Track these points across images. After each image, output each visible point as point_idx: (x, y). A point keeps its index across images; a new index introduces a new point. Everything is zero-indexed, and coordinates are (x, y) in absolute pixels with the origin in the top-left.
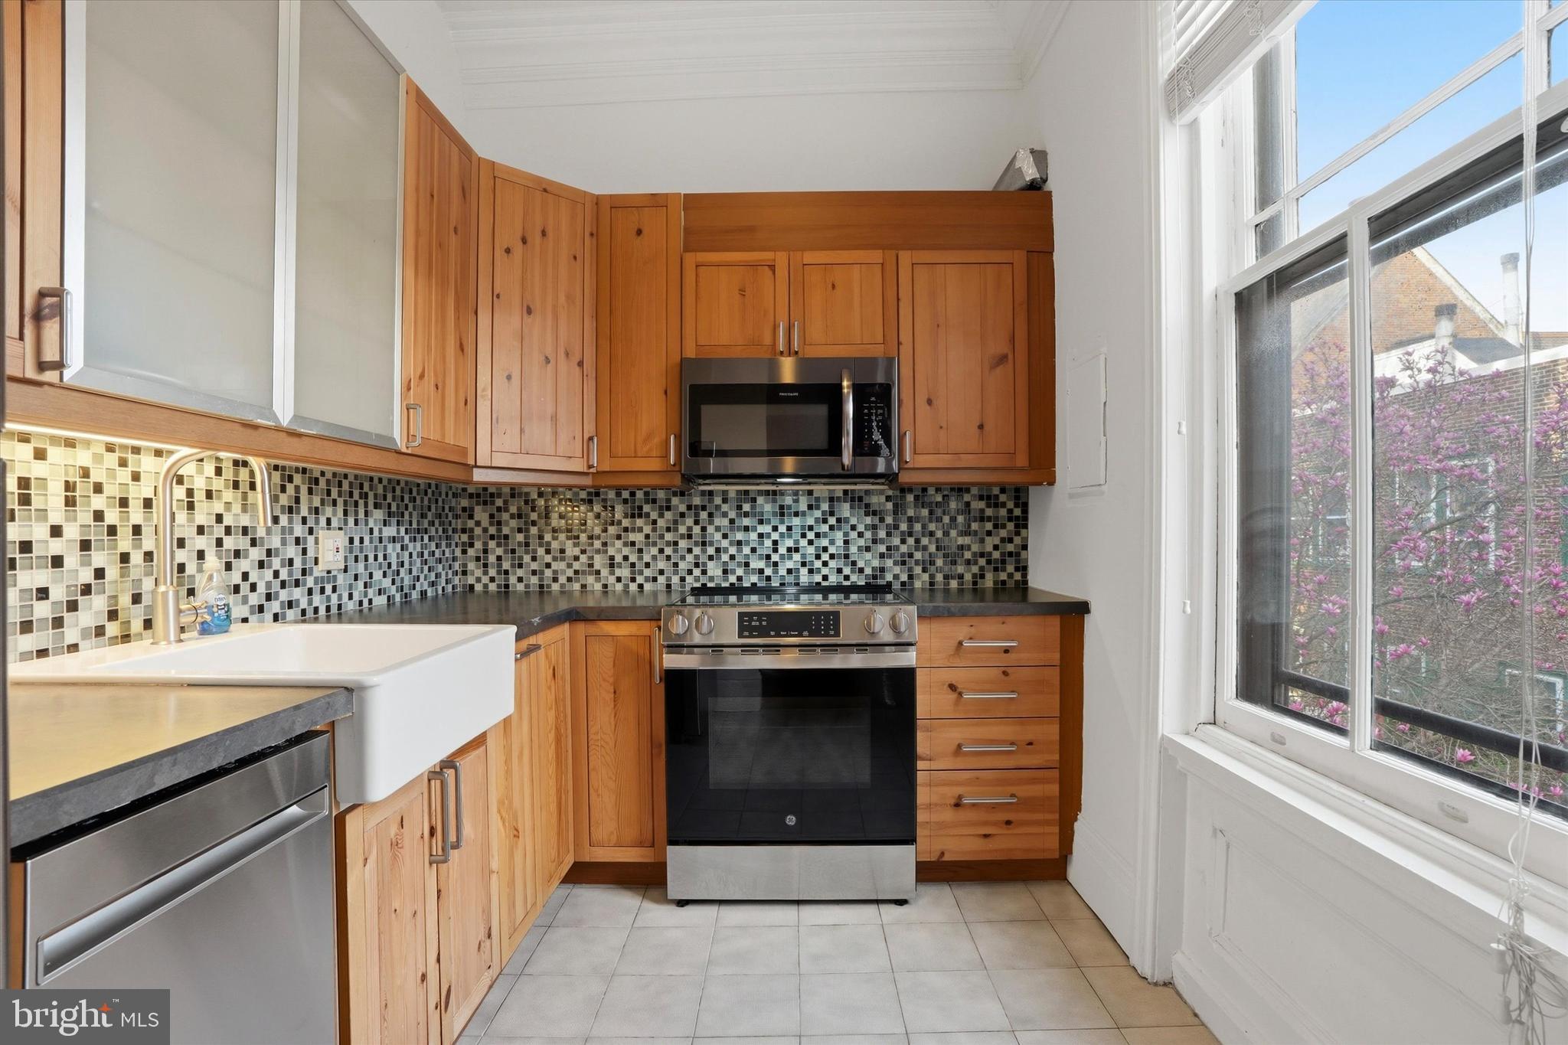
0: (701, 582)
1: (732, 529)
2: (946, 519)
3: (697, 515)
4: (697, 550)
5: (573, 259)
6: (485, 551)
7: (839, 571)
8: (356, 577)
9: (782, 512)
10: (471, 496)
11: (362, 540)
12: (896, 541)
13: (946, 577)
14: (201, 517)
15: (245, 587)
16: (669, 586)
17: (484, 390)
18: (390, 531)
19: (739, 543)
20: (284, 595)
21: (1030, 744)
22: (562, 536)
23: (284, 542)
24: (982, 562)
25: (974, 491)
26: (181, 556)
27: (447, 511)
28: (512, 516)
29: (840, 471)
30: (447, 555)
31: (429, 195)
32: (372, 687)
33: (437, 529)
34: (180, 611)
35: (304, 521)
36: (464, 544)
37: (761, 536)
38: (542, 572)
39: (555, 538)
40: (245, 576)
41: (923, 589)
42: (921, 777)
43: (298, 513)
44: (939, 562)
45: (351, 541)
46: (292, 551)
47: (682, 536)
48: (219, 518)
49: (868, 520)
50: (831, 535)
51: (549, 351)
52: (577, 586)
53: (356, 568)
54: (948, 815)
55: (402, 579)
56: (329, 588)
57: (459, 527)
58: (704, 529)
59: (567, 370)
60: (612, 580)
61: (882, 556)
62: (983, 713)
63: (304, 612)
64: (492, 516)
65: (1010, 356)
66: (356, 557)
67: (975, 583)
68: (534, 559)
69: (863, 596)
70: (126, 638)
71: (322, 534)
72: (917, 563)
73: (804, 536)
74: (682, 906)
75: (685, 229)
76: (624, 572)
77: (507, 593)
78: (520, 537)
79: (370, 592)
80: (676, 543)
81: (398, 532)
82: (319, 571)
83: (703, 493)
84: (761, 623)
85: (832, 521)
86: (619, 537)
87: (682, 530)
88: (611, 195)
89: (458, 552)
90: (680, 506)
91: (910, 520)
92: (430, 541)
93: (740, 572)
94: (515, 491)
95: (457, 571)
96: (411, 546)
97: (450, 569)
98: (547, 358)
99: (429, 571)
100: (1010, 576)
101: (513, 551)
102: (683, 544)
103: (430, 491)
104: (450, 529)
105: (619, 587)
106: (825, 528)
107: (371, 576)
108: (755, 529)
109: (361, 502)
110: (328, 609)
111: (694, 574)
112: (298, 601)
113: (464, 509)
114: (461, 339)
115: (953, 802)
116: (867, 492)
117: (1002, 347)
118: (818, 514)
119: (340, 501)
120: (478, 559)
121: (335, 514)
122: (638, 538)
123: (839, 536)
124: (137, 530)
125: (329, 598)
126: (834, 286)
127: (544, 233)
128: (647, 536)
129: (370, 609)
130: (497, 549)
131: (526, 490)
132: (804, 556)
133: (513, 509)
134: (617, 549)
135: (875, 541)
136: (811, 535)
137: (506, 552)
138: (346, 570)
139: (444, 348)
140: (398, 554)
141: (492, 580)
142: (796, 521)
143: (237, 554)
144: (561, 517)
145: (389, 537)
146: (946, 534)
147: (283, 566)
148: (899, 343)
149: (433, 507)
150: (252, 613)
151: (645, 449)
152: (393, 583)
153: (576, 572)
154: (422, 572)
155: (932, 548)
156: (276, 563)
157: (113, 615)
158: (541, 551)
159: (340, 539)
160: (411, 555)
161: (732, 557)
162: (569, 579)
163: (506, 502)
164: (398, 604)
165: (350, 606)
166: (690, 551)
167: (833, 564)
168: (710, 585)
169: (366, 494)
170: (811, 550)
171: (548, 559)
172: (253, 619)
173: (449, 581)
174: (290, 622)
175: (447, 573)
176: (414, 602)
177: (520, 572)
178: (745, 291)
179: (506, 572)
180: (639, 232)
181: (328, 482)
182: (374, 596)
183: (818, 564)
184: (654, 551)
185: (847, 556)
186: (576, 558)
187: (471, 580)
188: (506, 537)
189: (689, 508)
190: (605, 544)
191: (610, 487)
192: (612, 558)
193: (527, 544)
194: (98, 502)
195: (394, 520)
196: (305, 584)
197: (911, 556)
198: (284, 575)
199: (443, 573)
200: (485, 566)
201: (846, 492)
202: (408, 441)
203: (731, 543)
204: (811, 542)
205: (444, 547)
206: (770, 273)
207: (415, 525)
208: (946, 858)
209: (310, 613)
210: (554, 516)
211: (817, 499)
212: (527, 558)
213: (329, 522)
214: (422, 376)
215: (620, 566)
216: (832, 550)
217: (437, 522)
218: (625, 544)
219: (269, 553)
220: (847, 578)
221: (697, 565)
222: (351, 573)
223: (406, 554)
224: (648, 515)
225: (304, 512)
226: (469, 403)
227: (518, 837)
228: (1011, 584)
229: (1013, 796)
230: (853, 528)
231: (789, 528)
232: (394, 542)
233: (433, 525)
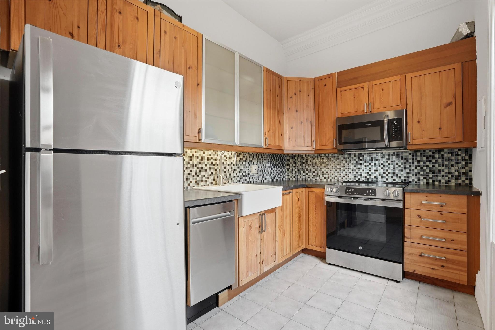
0: (348, 179)
1: (357, 164)
2: (434, 161)
3: (347, 160)
4: (346, 170)
5: (308, 96)
6: (293, 170)
7: (392, 177)
8: (260, 175)
9: (372, 159)
10: (289, 156)
11: (261, 167)
12: (413, 168)
13: (433, 181)
14: (228, 163)
15: (236, 176)
16: (338, 180)
17: (286, 132)
18: (268, 165)
19: (359, 168)
20: (244, 178)
21: (453, 240)
22: (311, 166)
23: (244, 167)
24: (450, 176)
25: (446, 150)
26: (225, 170)
27: (283, 160)
28: (299, 161)
29: (384, 146)
30: (283, 171)
31: (270, 91)
32: (243, 194)
33: (281, 165)
34: (223, 180)
35: (248, 163)
36: (288, 168)
37: (366, 166)
38: (306, 176)
39: (309, 167)
40: (236, 174)
41: (424, 185)
42: (406, 244)
43: (247, 161)
44: (431, 175)
45: (259, 167)
46: (246, 169)
47: (342, 167)
48: (232, 163)
49: (402, 161)
50: (389, 166)
51: (302, 120)
52: (314, 180)
53: (260, 173)
54: (418, 258)
55: (271, 176)
56: (254, 177)
57: (287, 164)
58: (348, 164)
59: (307, 125)
60: (323, 178)
61: (407, 173)
62: (432, 227)
63: (248, 182)
64: (294, 161)
65: (454, 103)
66: (260, 171)
67: (446, 183)
68: (304, 172)
69: (400, 186)
70: (216, 184)
71: (252, 166)
72: (421, 175)
73: (379, 166)
74: (330, 265)
75: (337, 81)
76: (326, 176)
77: (297, 181)
78: (301, 167)
79: (263, 179)
80: (340, 168)
81: (270, 165)
82: (251, 174)
83: (348, 154)
84: (352, 191)
85: (389, 162)
86: (325, 167)
87: (342, 165)
88: (318, 77)
89: (286, 170)
90: (342, 158)
91: (419, 161)
92: (279, 167)
93: (359, 177)
94: (299, 155)
95: (286, 175)
96: (274, 169)
97: (284, 174)
98: (302, 122)
99: (279, 175)
100: (463, 181)
101: (299, 170)
102: (342, 169)
103: (279, 156)
104: (284, 165)
105: (325, 180)
106: (387, 164)
107: (264, 175)
108: (363, 164)
109: (261, 159)
110: (254, 182)
111: (346, 177)
112: (247, 180)
113: (288, 160)
114: (279, 121)
115: (419, 254)
116: (402, 152)
117: (451, 99)
118: (384, 160)
119: (256, 159)
120: (291, 172)
121: (255, 162)
122: (330, 167)
123: (392, 167)
124: (218, 165)
125: (254, 179)
126: (383, 90)
127: (300, 91)
128: (333, 167)
129: (263, 182)
130: (295, 170)
131: (302, 155)
132: (379, 173)
133: (299, 160)
134: (324, 170)
135: (405, 168)
136: (382, 166)
137: (297, 170)
138: (258, 174)
139: (275, 123)
140: (270, 170)
141: (294, 177)
142: (377, 162)
143: (235, 170)
144: (310, 161)
145: (268, 167)
146: (433, 166)
147: (244, 172)
148: (407, 104)
149: (280, 159)
150: (238, 181)
151: (328, 143)
152: (269, 177)
153: (314, 176)
154: (277, 175)
155: (428, 171)
156: (242, 172)
157: (214, 180)
158: (305, 170)
159: (256, 167)
160: (274, 171)
161: (357, 173)
162: (312, 178)
163: (297, 158)
164: (270, 182)
165: (259, 181)
166: (344, 171)
167: (389, 175)
168: (350, 180)
169: (262, 157)
170: (382, 171)
171: (307, 172)
172: (238, 183)
173: (284, 177)
174: (245, 184)
175: (283, 175)
176: (274, 182)
177: (301, 175)
178: (355, 96)
179: (297, 175)
180: (325, 85)
181: (254, 155)
182: (264, 179)
183: (384, 175)
184: (334, 170)
185: (395, 173)
186: (314, 172)
187: (289, 177)
188: (297, 167)
189: (344, 158)
190: (321, 169)
191: (323, 153)
192: (323, 172)
193: (302, 168)
194: (212, 160)
195: (269, 163)
196: (248, 176)
197: (419, 173)
198: (244, 174)
199: (282, 175)
200: (293, 174)
201: (394, 152)
202: (265, 145)
203: (357, 168)
204: (382, 168)
205: (282, 169)
206: (362, 89)
207: (275, 164)
208: (416, 272)
209: (250, 182)
210: (309, 161)
211: (384, 155)
212: (302, 172)
213: (254, 163)
214: (269, 131)
215: (325, 174)
216: (389, 171)
217: (281, 163)
218: (327, 169)
219: (241, 170)
220: (394, 180)
221: (346, 175)
222: (259, 174)
223: (272, 171)
224: (333, 161)
225: (248, 161)
226: (282, 135)
227: (285, 236)
228: (463, 184)
229: (445, 257)
230: (397, 164)
231: (375, 164)
232: (269, 167)
233: (280, 164)
